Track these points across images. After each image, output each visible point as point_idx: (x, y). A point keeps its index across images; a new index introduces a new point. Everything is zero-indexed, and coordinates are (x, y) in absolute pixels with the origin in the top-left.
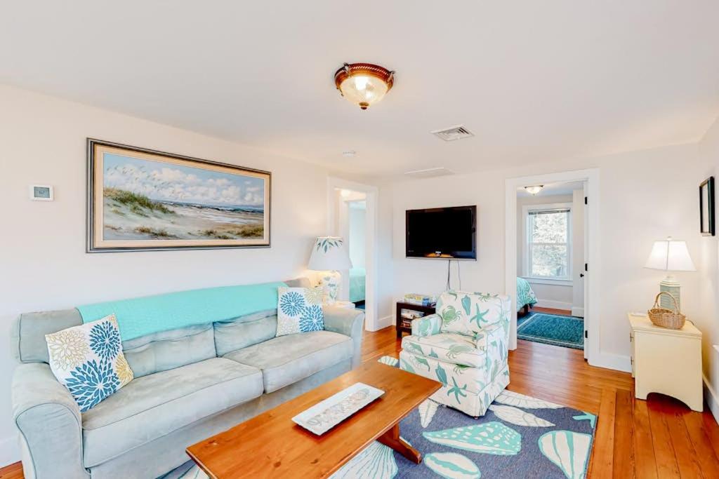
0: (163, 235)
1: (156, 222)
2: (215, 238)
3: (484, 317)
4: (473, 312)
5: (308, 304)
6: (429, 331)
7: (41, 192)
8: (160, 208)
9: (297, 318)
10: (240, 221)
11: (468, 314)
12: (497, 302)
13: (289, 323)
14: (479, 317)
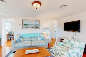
0: (28, 28)
1: (27, 27)
2: (33, 28)
3: (73, 45)
4: (71, 44)
5: (42, 36)
6: (60, 45)
7: (19, 24)
8: (28, 25)
9: (40, 38)
10: (36, 26)
11: (70, 43)
12: (79, 43)
13: (39, 38)
14: (72, 45)
